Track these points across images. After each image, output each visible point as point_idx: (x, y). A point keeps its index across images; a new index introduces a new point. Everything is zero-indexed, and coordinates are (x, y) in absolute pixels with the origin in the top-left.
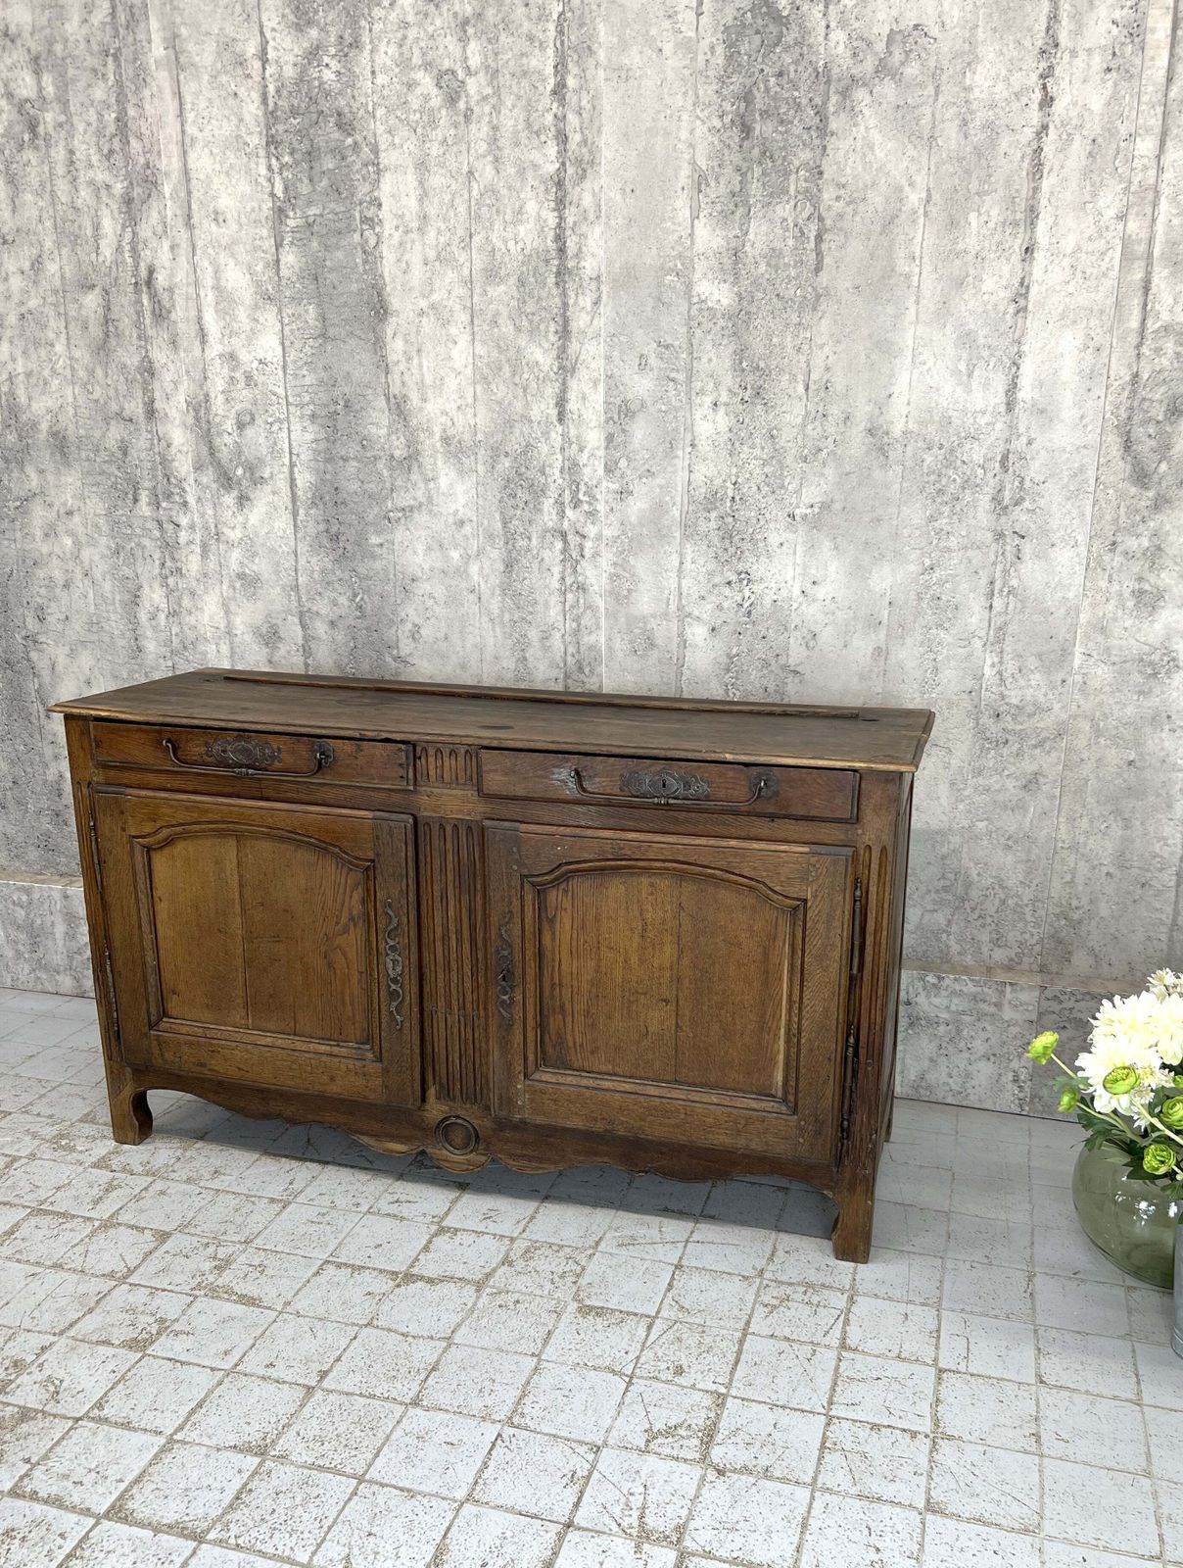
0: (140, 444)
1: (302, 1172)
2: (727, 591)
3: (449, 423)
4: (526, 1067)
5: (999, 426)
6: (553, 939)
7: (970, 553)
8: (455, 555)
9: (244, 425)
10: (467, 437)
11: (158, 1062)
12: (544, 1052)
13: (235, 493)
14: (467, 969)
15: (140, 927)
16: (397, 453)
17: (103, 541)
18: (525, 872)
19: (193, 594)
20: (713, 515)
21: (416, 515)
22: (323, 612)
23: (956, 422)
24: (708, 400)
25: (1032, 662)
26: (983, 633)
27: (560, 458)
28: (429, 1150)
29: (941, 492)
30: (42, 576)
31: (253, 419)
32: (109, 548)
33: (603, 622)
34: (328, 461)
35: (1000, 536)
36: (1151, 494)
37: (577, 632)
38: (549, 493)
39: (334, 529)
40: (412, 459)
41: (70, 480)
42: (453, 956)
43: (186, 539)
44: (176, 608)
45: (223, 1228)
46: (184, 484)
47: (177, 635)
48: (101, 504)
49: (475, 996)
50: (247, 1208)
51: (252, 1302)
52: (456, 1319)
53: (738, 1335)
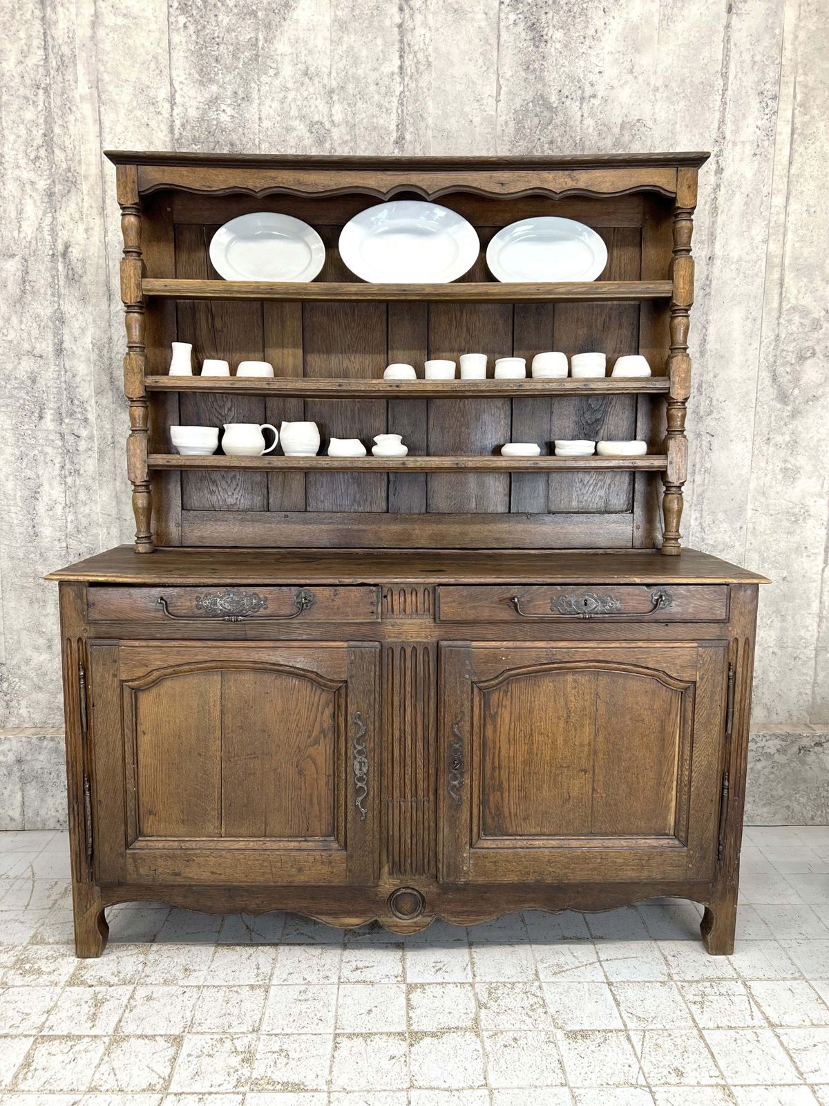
0: (48, 376)
1: (263, 955)
4: (471, 839)
5: (696, 366)
6: (495, 731)
11: (132, 877)
12: (484, 824)
14: (420, 763)
15: (124, 758)
17: (9, 450)
18: (475, 679)
19: (88, 489)
25: (721, 516)
26: (689, 498)
28: (382, 920)
32: (13, 455)
35: (699, 435)
36: (789, 408)
42: (408, 753)
43: (84, 447)
44: (73, 501)
45: (225, 1021)
46: (86, 405)
47: (72, 522)
48: (9, 422)
49: (426, 785)
50: (235, 998)
51: (298, 1088)
52: (479, 1065)
53: (695, 1032)
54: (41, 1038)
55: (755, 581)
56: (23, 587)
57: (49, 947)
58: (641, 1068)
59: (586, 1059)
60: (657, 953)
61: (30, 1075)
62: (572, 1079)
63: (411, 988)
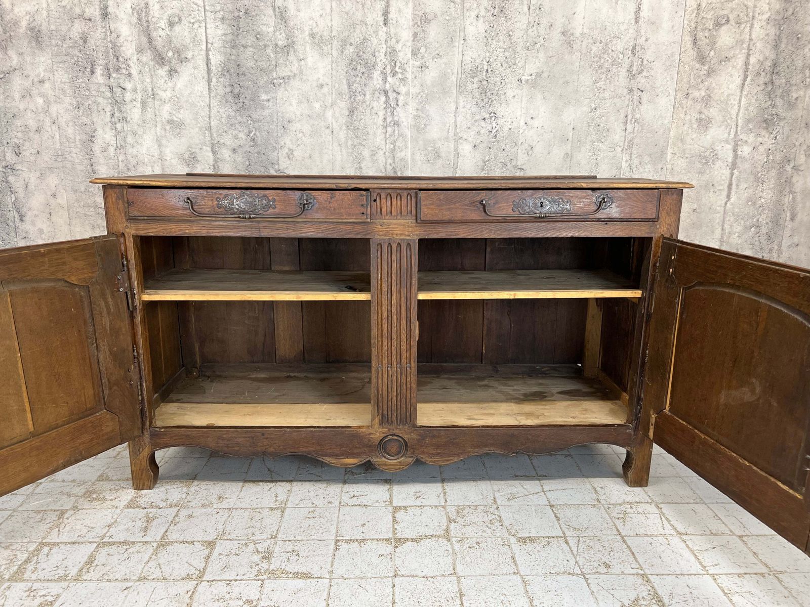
0: (96, 36)
2: (483, 123)
3: (315, 25)
5: (631, 31)
7: (615, 100)
8: (317, 105)
9: (174, 24)
10: (326, 33)
13: (167, 68)
16: (280, 43)
17: (68, 100)
19: (135, 134)
20: (476, 80)
21: (292, 81)
22: (228, 143)
23: (609, 28)
24: (474, 14)
25: (646, 159)
26: (621, 144)
27: (385, 46)
28: (374, 460)
29: (600, 67)
30: (19, 124)
31: (180, 20)
32: (72, 105)
33: (409, 145)
34: (233, 47)
35: (631, 91)
36: (706, 67)
37: (393, 151)
38: (377, 68)
39: (236, 91)
40: (289, 47)
41: (43, 59)
43: (130, 98)
44: (122, 143)
45: (250, 531)
46: (130, 62)
47: (123, 161)
48: (66, 76)
49: (408, 355)
50: (258, 516)
51: (306, 576)
52: (449, 560)
53: (619, 538)
54: (102, 544)
55: (681, 186)
56: (85, 215)
57: (112, 483)
58: (576, 562)
59: (533, 556)
60: (588, 486)
61: (92, 569)
62: (523, 570)
63: (396, 509)
